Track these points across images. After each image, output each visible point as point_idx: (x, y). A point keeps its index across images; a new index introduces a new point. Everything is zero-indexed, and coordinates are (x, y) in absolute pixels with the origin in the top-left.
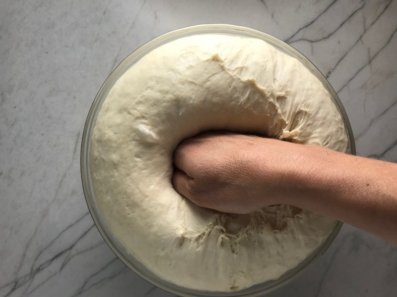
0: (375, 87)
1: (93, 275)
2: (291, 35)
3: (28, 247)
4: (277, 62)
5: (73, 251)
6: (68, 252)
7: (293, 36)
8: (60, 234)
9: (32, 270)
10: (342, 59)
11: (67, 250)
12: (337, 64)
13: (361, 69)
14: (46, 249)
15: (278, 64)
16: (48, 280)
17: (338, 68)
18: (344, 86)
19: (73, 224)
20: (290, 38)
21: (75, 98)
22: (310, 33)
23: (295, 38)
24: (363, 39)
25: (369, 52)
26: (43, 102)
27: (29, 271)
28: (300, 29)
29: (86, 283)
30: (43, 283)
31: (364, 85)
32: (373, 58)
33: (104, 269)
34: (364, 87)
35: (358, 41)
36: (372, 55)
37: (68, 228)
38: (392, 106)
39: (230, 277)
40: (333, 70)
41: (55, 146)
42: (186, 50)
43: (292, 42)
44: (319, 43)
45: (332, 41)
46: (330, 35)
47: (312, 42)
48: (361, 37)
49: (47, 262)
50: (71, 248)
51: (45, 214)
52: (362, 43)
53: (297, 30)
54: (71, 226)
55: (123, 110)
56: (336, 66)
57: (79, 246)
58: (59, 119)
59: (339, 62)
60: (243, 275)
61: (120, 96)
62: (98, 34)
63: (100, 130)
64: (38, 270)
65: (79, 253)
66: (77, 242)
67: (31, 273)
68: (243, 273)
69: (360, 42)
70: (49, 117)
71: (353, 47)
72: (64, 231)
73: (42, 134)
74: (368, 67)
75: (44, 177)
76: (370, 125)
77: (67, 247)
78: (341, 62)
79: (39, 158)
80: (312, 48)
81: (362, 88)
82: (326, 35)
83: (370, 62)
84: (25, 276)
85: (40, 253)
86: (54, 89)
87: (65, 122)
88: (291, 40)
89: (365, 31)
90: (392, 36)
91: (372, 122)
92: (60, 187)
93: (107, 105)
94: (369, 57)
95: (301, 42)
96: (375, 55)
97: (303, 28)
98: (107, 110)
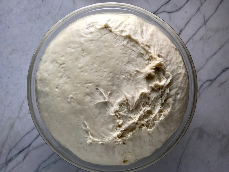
0: (208, 39)
1: (43, 162)
2: (157, 9)
3: (3, 147)
4: (143, 29)
5: (31, 148)
6: (27, 149)
7: (158, 10)
8: (22, 138)
9: (6, 160)
10: (188, 22)
11: (27, 147)
12: (185, 26)
13: (200, 28)
14: (14, 147)
15: (144, 30)
16: (16, 166)
17: (186, 28)
18: (190, 39)
19: (30, 132)
20: (156, 11)
21: (27, 54)
22: (168, 8)
23: (159, 11)
24: (200, 9)
25: (204, 18)
26: (8, 58)
27: (4, 161)
28: (162, 6)
29: (39, 166)
30: (14, 168)
31: (202, 38)
32: (207, 21)
33: (49, 157)
34: (202, 39)
35: (197, 11)
36: (206, 19)
37: (27, 134)
38: (219, 50)
39: (122, 155)
40: (183, 29)
41: (16, 84)
42: (90, 25)
43: (158, 13)
44: (174, 14)
45: (182, 11)
46: (180, 8)
47: (170, 13)
48: (199, 8)
49: (15, 155)
50: (29, 146)
51: (12, 126)
52: (200, 12)
53: (161, 6)
54: (28, 133)
55: (54, 61)
56: (185, 27)
57: (34, 145)
58: (18, 68)
59: (187, 24)
60: (130, 154)
61: (52, 53)
62: (39, 14)
63: (41, 73)
64: (10, 160)
65: (34, 149)
66: (32, 142)
67: (6, 162)
68: (130, 152)
69: (199, 11)
70: (12, 67)
71: (194, 15)
72: (25, 136)
73: (8, 78)
74: (204, 27)
75: (11, 103)
76: (207, 62)
77: (27, 145)
78: (188, 24)
79: (7, 92)
80: (170, 17)
81: (201, 39)
82: (178, 8)
83: (205, 23)
84: (3, 164)
85: (11, 150)
86: (14, 50)
87: (22, 70)
88: (157, 12)
89: (201, 5)
90: (218, 7)
91: (208, 60)
92: (21, 109)
93: (45, 59)
94: (205, 20)
95: (163, 13)
96: (208, 19)
97: (164, 4)
98: (45, 61)
